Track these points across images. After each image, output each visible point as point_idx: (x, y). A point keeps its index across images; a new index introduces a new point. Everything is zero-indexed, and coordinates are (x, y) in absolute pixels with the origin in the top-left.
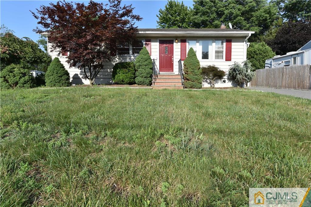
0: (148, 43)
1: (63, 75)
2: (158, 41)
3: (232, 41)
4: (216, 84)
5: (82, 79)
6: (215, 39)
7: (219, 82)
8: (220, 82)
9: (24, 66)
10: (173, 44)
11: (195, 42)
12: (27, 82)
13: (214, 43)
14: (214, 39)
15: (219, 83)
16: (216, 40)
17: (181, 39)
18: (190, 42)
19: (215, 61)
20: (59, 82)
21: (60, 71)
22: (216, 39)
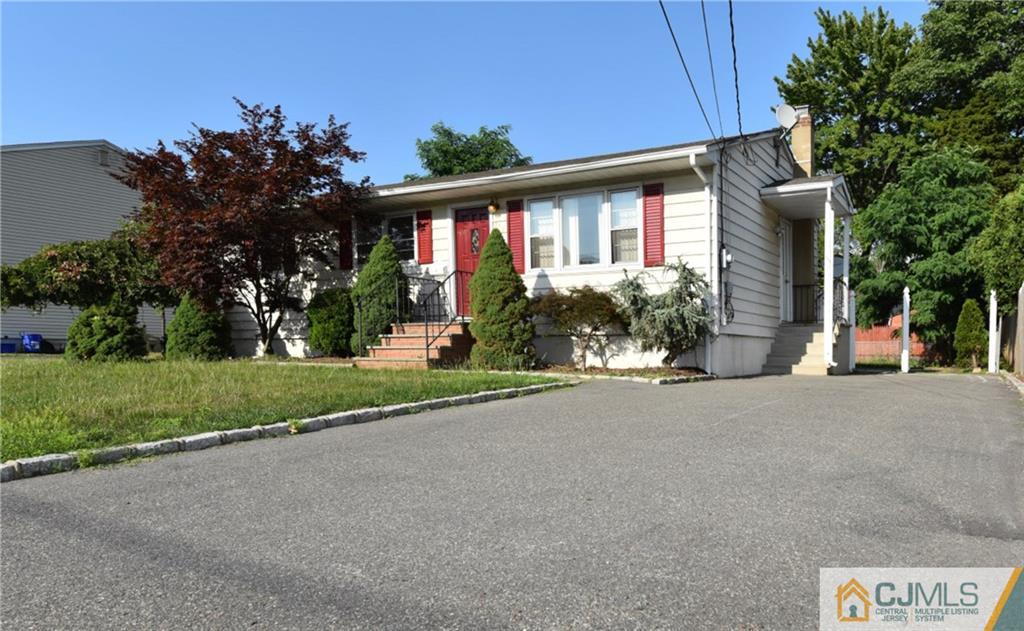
0: (423, 222)
1: (202, 330)
2: (450, 212)
3: (665, 189)
4: (620, 354)
5: (285, 341)
6: (609, 187)
7: (630, 346)
8: (632, 348)
9: (116, 309)
10: (487, 218)
11: (549, 205)
12: (116, 350)
13: (606, 204)
14: (604, 188)
15: (628, 352)
16: (612, 191)
17: (510, 199)
18: (535, 206)
19: (611, 269)
20: (187, 350)
21: (193, 321)
22: (614, 187)
